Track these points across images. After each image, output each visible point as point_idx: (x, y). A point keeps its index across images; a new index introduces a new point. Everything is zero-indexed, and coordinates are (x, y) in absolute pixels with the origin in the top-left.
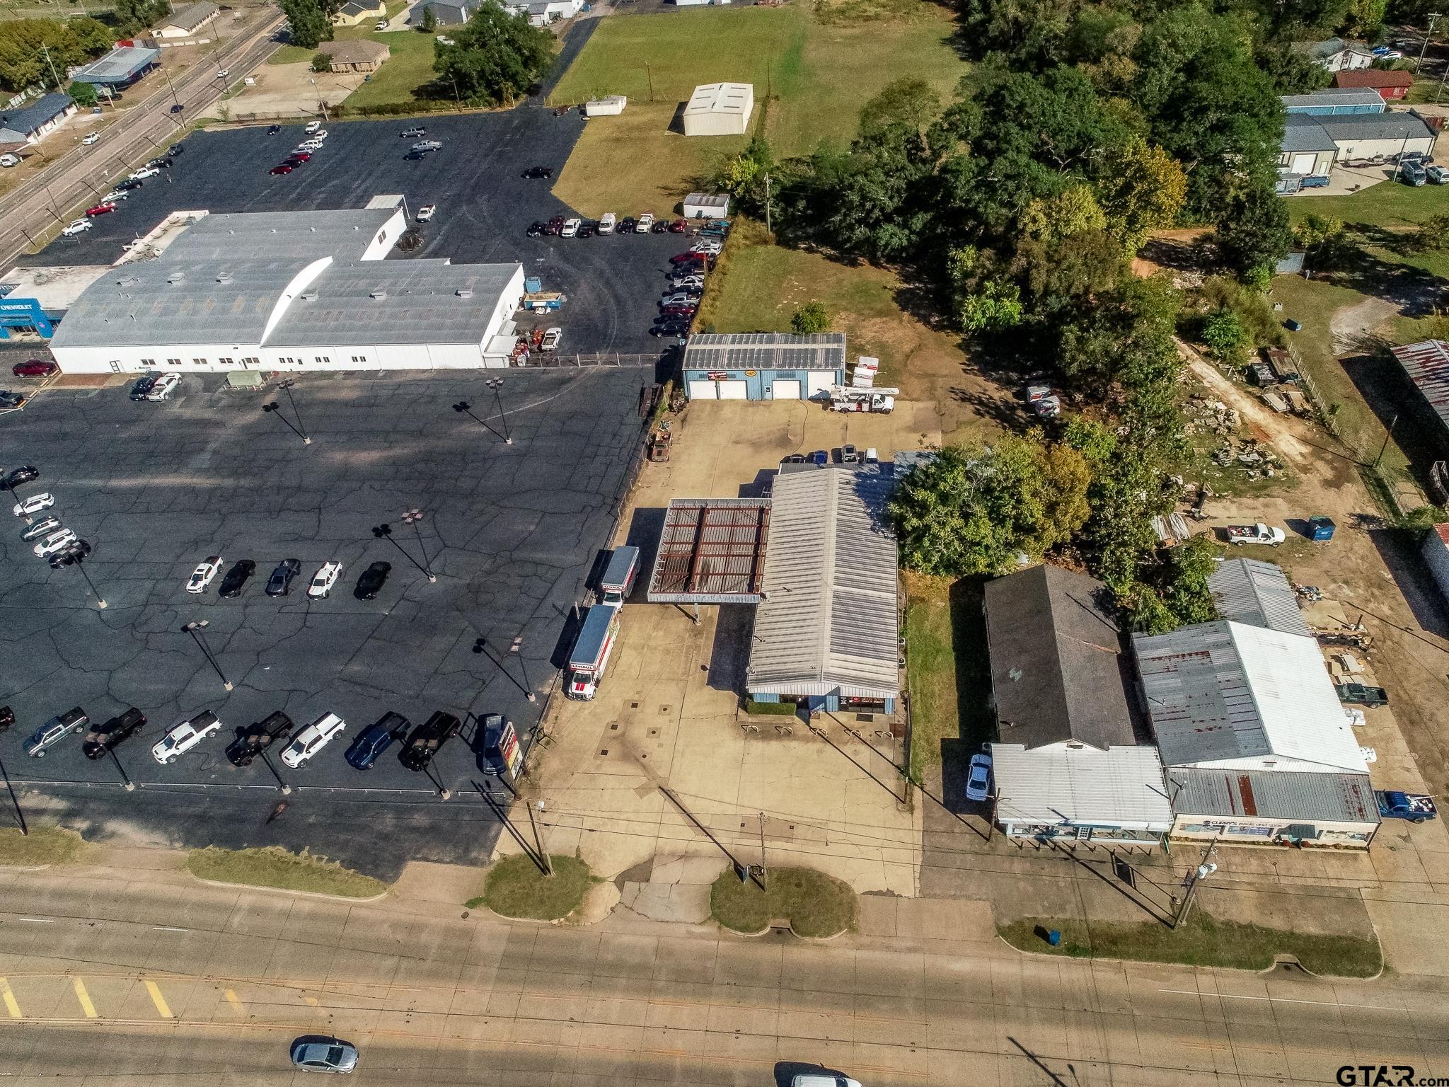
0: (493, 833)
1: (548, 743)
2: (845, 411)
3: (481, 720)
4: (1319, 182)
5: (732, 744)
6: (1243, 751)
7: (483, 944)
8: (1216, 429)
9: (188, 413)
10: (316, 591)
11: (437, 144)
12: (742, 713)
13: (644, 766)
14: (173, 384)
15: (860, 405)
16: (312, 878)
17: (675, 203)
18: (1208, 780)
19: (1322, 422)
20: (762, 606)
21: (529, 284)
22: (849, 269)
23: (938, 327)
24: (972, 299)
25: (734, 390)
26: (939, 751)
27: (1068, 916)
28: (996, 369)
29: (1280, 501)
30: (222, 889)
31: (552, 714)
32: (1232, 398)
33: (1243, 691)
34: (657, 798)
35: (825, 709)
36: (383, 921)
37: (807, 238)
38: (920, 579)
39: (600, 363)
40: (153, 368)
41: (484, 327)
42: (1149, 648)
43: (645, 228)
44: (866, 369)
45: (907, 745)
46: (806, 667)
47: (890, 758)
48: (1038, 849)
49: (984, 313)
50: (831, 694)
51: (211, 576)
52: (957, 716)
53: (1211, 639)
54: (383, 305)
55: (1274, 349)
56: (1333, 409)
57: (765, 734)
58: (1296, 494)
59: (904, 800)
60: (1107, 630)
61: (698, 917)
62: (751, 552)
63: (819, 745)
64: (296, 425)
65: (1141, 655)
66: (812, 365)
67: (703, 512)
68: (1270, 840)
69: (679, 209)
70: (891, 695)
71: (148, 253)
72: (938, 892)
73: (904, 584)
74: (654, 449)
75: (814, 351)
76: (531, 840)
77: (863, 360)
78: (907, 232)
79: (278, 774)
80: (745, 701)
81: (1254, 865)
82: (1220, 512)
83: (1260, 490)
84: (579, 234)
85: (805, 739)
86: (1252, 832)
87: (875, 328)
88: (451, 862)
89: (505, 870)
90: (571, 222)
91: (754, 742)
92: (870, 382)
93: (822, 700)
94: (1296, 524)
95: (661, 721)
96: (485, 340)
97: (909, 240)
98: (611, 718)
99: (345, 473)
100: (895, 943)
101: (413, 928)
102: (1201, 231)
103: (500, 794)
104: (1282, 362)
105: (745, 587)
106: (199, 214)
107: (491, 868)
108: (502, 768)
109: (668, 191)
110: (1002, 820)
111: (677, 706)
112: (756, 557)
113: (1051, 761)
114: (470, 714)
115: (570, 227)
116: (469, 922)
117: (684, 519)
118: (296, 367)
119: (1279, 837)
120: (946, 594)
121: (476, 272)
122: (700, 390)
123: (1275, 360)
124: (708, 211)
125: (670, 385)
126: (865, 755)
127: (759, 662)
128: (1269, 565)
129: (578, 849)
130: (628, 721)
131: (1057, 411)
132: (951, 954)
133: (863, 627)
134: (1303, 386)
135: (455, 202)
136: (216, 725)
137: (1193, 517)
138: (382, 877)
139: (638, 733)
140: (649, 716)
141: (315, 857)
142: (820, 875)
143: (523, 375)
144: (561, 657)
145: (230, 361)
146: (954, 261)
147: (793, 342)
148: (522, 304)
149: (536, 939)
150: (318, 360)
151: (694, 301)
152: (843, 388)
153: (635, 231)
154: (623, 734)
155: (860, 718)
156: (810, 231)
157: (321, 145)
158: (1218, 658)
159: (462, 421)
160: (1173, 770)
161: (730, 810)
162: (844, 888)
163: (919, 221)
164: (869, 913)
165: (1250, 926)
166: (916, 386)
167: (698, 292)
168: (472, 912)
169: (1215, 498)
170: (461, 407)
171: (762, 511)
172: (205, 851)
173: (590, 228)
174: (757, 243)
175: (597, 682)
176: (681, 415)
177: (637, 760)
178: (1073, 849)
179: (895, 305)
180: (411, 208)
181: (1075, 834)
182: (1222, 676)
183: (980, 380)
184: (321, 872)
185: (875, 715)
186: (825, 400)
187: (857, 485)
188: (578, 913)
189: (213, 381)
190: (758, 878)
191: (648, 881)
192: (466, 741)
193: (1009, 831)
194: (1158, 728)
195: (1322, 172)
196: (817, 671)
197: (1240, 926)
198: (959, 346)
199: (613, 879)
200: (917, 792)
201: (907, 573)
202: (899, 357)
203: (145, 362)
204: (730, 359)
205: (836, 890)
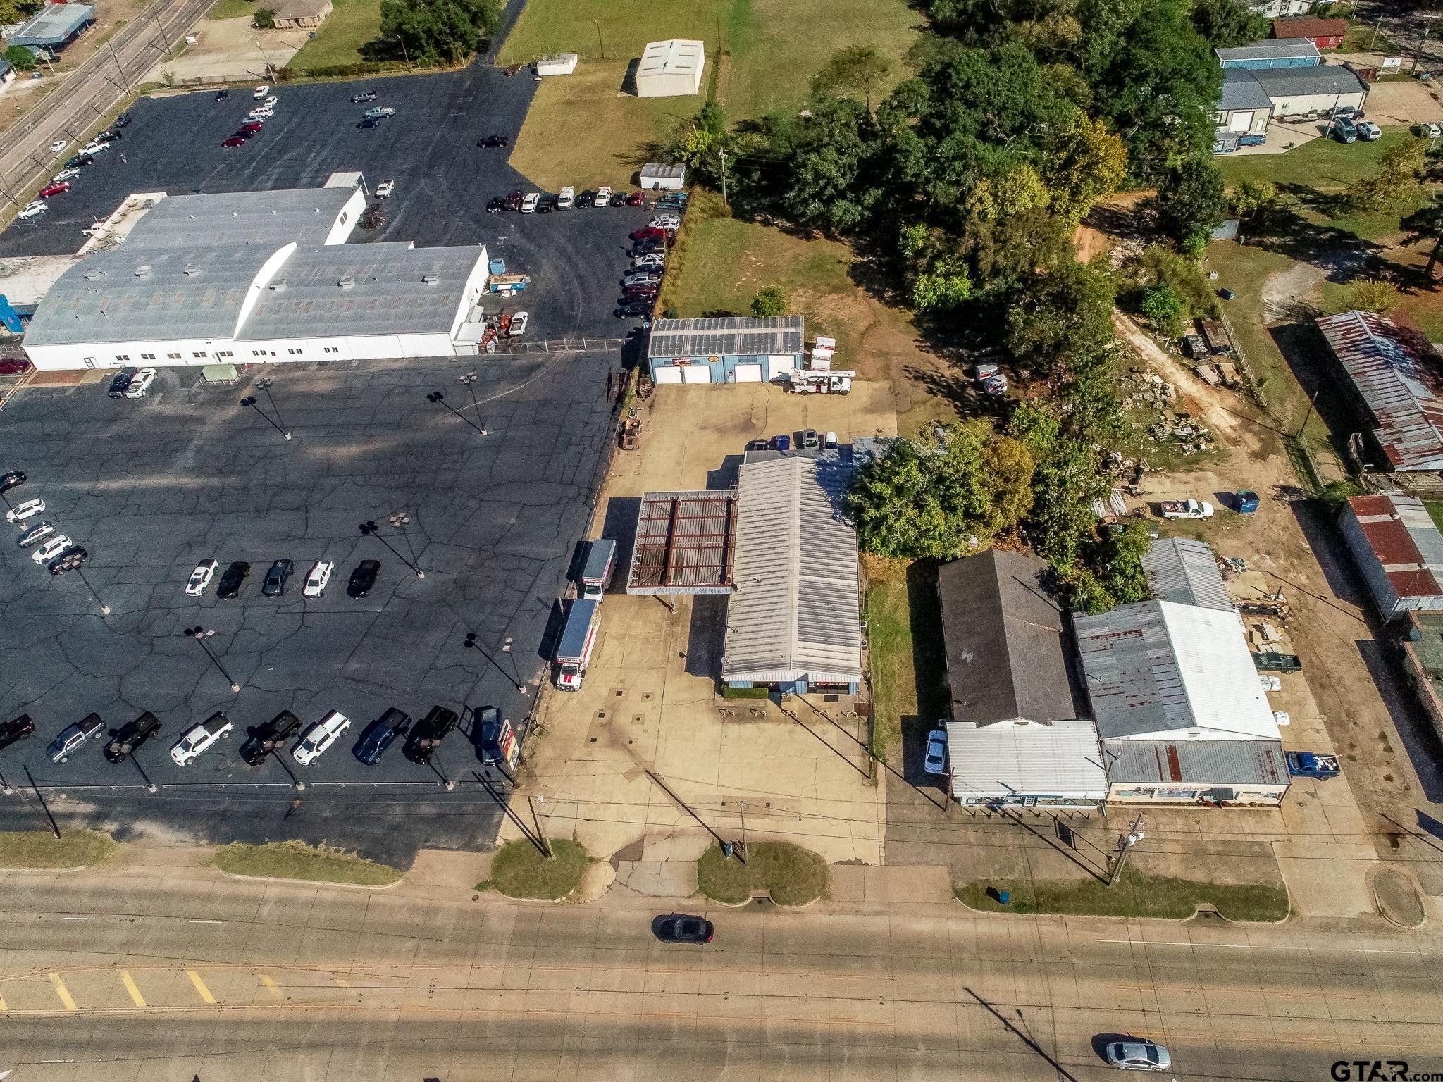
0: (496, 820)
1: (541, 733)
2: (804, 393)
3: (478, 712)
4: (1255, 141)
5: (710, 728)
6: (1170, 724)
7: (494, 924)
8: (1153, 403)
9: (167, 410)
10: (311, 591)
11: (390, 111)
12: (718, 698)
13: (630, 751)
14: (150, 380)
15: (819, 388)
16: (334, 870)
17: (631, 173)
18: (1140, 751)
19: (1251, 394)
20: (734, 597)
21: (493, 266)
22: (804, 243)
23: (891, 303)
24: (923, 278)
25: (698, 375)
26: (899, 728)
27: (1016, 876)
28: (947, 344)
29: (1210, 475)
30: (249, 883)
31: (543, 705)
32: (1168, 371)
33: (1171, 667)
34: (644, 781)
35: (795, 692)
36: (401, 907)
37: (761, 210)
38: (879, 562)
39: (566, 349)
40: (128, 364)
41: (452, 315)
42: (1089, 627)
43: (603, 202)
44: (824, 349)
45: (870, 723)
46: (775, 656)
47: (856, 736)
48: (989, 816)
49: (935, 293)
50: (800, 679)
51: (208, 579)
52: (915, 694)
53: (1143, 618)
54: (352, 293)
55: (1208, 319)
56: (1261, 382)
57: (741, 717)
58: (1225, 466)
59: (869, 776)
60: (1050, 610)
61: (686, 891)
62: (721, 543)
63: (790, 726)
64: (274, 418)
65: (1080, 634)
66: (772, 350)
67: (674, 503)
68: (1194, 801)
69: (635, 180)
70: (855, 679)
71: (109, 239)
72: (901, 860)
73: (864, 567)
74: (624, 437)
75: (774, 335)
76: (531, 826)
77: (820, 341)
78: (860, 208)
79: (292, 772)
80: (721, 687)
81: (1180, 824)
82: (1156, 487)
83: (1192, 464)
84: (538, 210)
85: (777, 721)
86: (1179, 795)
87: (832, 305)
88: (458, 849)
89: (509, 855)
90: (530, 197)
91: (730, 725)
92: (827, 365)
93: (793, 684)
94: (1225, 498)
95: (645, 708)
96: (454, 329)
97: (862, 215)
98: (597, 707)
99: (327, 469)
100: (863, 907)
101: (430, 912)
102: (1142, 194)
103: (501, 784)
104: (1215, 333)
105: (717, 579)
106: (157, 197)
107: (496, 853)
108: (500, 758)
109: (624, 159)
110: (956, 794)
111: (659, 692)
112: (727, 549)
113: (1000, 736)
114: (466, 707)
115: (529, 202)
116: (480, 904)
117: (657, 512)
118: (269, 359)
119: (1202, 799)
120: (904, 576)
121: (441, 255)
122: (665, 375)
123: (1208, 331)
124: (664, 182)
125: (636, 372)
126: (832, 734)
127: (732, 652)
128: (1198, 543)
129: (575, 833)
130: (615, 709)
131: (1005, 388)
132: (915, 915)
133: (828, 615)
134: (1235, 358)
135: (414, 175)
136: (229, 727)
137: (1130, 493)
138: (396, 866)
139: (624, 719)
140: (633, 703)
141: (332, 849)
142: (796, 848)
143: (493, 362)
144: (549, 649)
145: (204, 355)
146: (905, 238)
147: (753, 327)
148: (487, 286)
149: (542, 917)
150: (291, 352)
151: (656, 280)
152: (802, 372)
153: (593, 205)
154: (610, 722)
155: (827, 699)
156: (766, 201)
157: (271, 113)
158: (1149, 636)
159: (436, 411)
160: (1111, 742)
161: (712, 791)
162: (817, 859)
163: (871, 197)
164: (839, 882)
165: (1175, 879)
166: (872, 365)
167: (659, 271)
168: (483, 895)
169: (1150, 474)
170: (435, 397)
171: (730, 502)
172: (229, 847)
173: (550, 202)
174: (712, 216)
175: (583, 674)
176: (648, 401)
177: (624, 746)
178: (1021, 816)
179: (850, 281)
180: (370, 184)
181: (1022, 802)
182: (1153, 654)
183: (932, 357)
184: (340, 864)
185: (841, 696)
186: (786, 383)
187: (818, 473)
188: (578, 891)
189: (189, 375)
190: (739, 853)
191: (640, 859)
192: (465, 733)
193: (963, 802)
194: (1097, 704)
195: (1258, 129)
196: (787, 660)
197: (1167, 880)
198: (912, 322)
199: (608, 859)
200: (881, 768)
201: (868, 556)
202: (854, 335)
203: (119, 358)
204: (693, 345)
205: (811, 861)
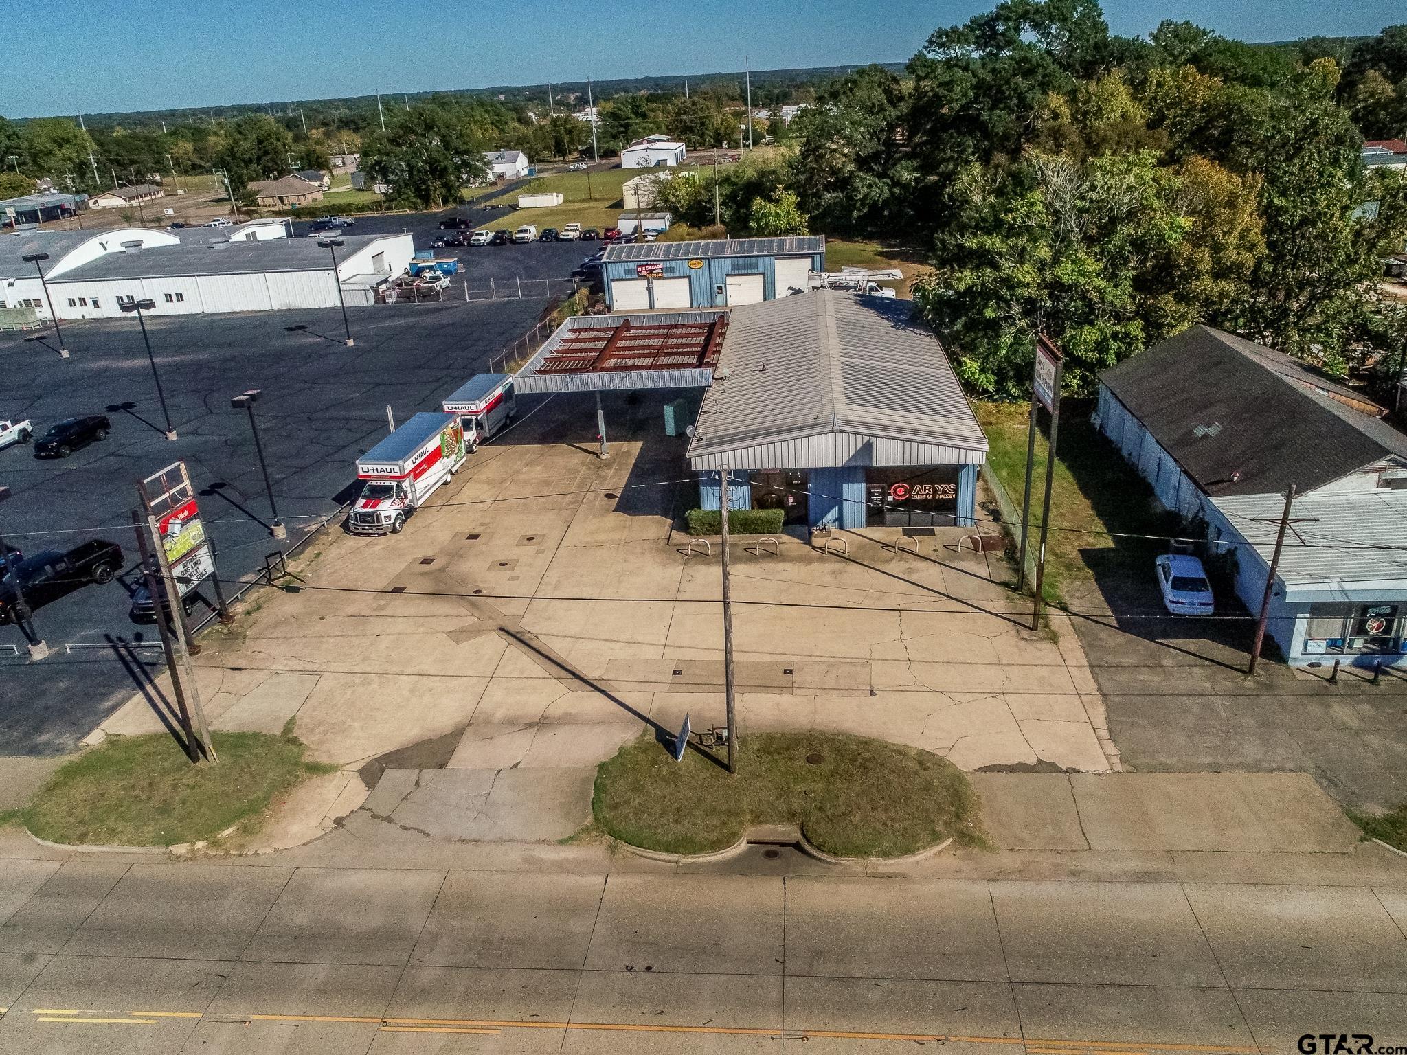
0: (107, 704)
5: (658, 572)
12: (679, 537)
13: (474, 605)
20: (716, 387)
26: (1081, 564)
31: (312, 552)
34: (494, 643)
35: (841, 522)
39: (493, 298)
43: (570, 235)
45: (1013, 559)
46: (803, 420)
47: (984, 574)
50: (852, 462)
52: (1099, 522)
57: (726, 557)
59: (1032, 626)
61: (559, 827)
63: (834, 565)
64: (56, 345)
66: (780, 250)
67: (619, 329)
72: (1168, 760)
84: (491, 243)
85: (805, 560)
89: (105, 761)
91: (701, 568)
93: (831, 481)
95: (519, 552)
96: (344, 272)
98: (425, 551)
100: (1086, 863)
107: (73, 760)
111: (554, 535)
112: (705, 353)
115: (482, 234)
117: (589, 335)
118: (89, 312)
120: (1025, 419)
124: (646, 225)
125: (584, 289)
129: (293, 718)
130: (456, 554)
132: (1258, 881)
139: (472, 566)
140: (498, 547)
142: (866, 743)
143: (391, 308)
145: (3, 305)
149: (118, 887)
152: (824, 274)
153: (557, 239)
154: (442, 570)
155: (910, 531)
159: (292, 336)
161: (651, 653)
162: (928, 762)
164: (1004, 808)
170: (296, 328)
171: (714, 325)
173: (505, 239)
177: (462, 597)
179: (880, 258)
185: (939, 527)
188: (246, 831)
190: (712, 751)
191: (442, 766)
196: (826, 421)
199: (358, 766)
200: (1058, 621)
204: (667, 251)
205: (913, 765)
